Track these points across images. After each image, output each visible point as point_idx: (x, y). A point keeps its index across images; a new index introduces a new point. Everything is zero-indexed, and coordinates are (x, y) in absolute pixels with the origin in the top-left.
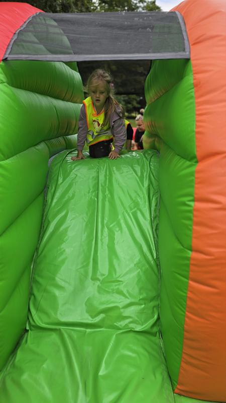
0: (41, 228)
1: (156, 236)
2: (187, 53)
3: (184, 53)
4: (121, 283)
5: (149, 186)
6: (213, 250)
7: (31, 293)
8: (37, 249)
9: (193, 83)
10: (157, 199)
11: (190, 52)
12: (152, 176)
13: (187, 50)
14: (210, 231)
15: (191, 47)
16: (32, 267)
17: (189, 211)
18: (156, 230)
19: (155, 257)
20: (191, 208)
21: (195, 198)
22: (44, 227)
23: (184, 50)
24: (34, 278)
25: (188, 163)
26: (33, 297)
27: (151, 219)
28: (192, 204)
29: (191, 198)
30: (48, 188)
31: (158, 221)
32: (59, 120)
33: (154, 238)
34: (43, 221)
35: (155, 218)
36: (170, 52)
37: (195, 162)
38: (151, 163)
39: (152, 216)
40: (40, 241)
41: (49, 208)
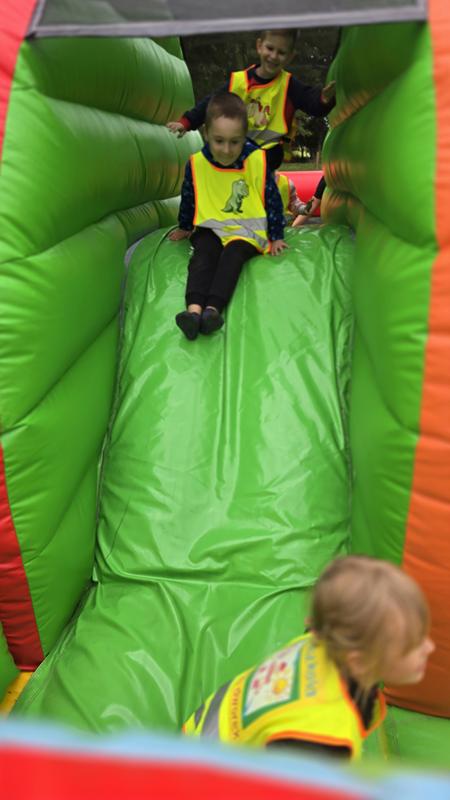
0: (114, 391)
1: (344, 405)
2: (421, 8)
3: (415, 9)
4: (274, 497)
5: (332, 303)
7: (99, 515)
8: (108, 431)
9: (433, 76)
10: (348, 329)
11: (427, 5)
12: (338, 281)
16: (100, 465)
18: (346, 392)
19: (342, 446)
20: (420, 348)
21: (430, 326)
22: (120, 388)
24: (105, 487)
25: (417, 252)
26: (102, 522)
27: (336, 371)
30: (127, 309)
31: (349, 375)
32: (144, 166)
33: (341, 408)
34: (119, 375)
35: (344, 368)
36: (382, 6)
37: (433, 250)
38: (337, 255)
39: (338, 364)
40: (114, 416)
41: (130, 351)
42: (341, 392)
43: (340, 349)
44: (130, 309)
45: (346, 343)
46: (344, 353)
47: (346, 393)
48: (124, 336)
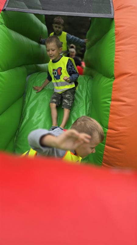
0: (21, 117)
3: (111, 15)
5: (86, 96)
6: (119, 128)
8: (18, 129)
9: (115, 33)
10: (90, 104)
11: (114, 14)
12: (88, 91)
13: (112, 13)
14: (118, 117)
15: (115, 11)
20: (109, 105)
21: (112, 99)
24: (16, 145)
25: (109, 79)
28: (110, 102)
29: (110, 99)
36: (102, 13)
38: (88, 83)
40: (20, 125)
41: (27, 106)
44: (27, 94)
46: (89, 110)
48: (25, 101)
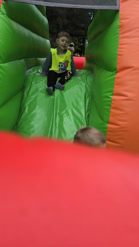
2: (118, 7)
3: (116, 7)
5: (85, 92)
6: (120, 123)
8: (17, 124)
9: (119, 25)
10: (90, 99)
11: (119, 6)
14: (120, 112)
15: (120, 3)
17: (110, 101)
20: (111, 99)
21: (114, 93)
22: (21, 111)
23: (116, 5)
25: (111, 73)
27: (85, 111)
28: (112, 97)
29: (112, 93)
31: (89, 112)
35: (88, 110)
36: (107, 5)
37: (115, 73)
39: (86, 109)
40: (19, 119)
41: (25, 100)
42: (87, 117)
43: (87, 105)
44: (26, 88)
45: (89, 103)
46: (88, 106)
47: (88, 117)
48: (24, 95)
